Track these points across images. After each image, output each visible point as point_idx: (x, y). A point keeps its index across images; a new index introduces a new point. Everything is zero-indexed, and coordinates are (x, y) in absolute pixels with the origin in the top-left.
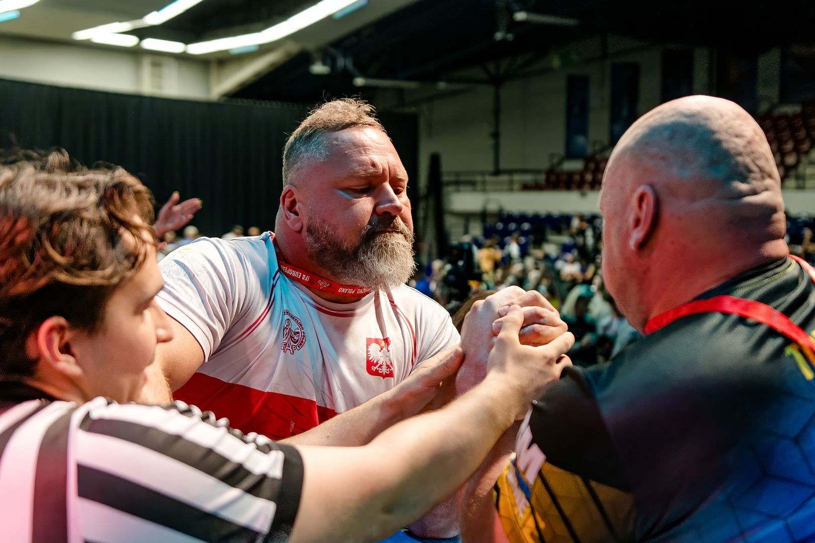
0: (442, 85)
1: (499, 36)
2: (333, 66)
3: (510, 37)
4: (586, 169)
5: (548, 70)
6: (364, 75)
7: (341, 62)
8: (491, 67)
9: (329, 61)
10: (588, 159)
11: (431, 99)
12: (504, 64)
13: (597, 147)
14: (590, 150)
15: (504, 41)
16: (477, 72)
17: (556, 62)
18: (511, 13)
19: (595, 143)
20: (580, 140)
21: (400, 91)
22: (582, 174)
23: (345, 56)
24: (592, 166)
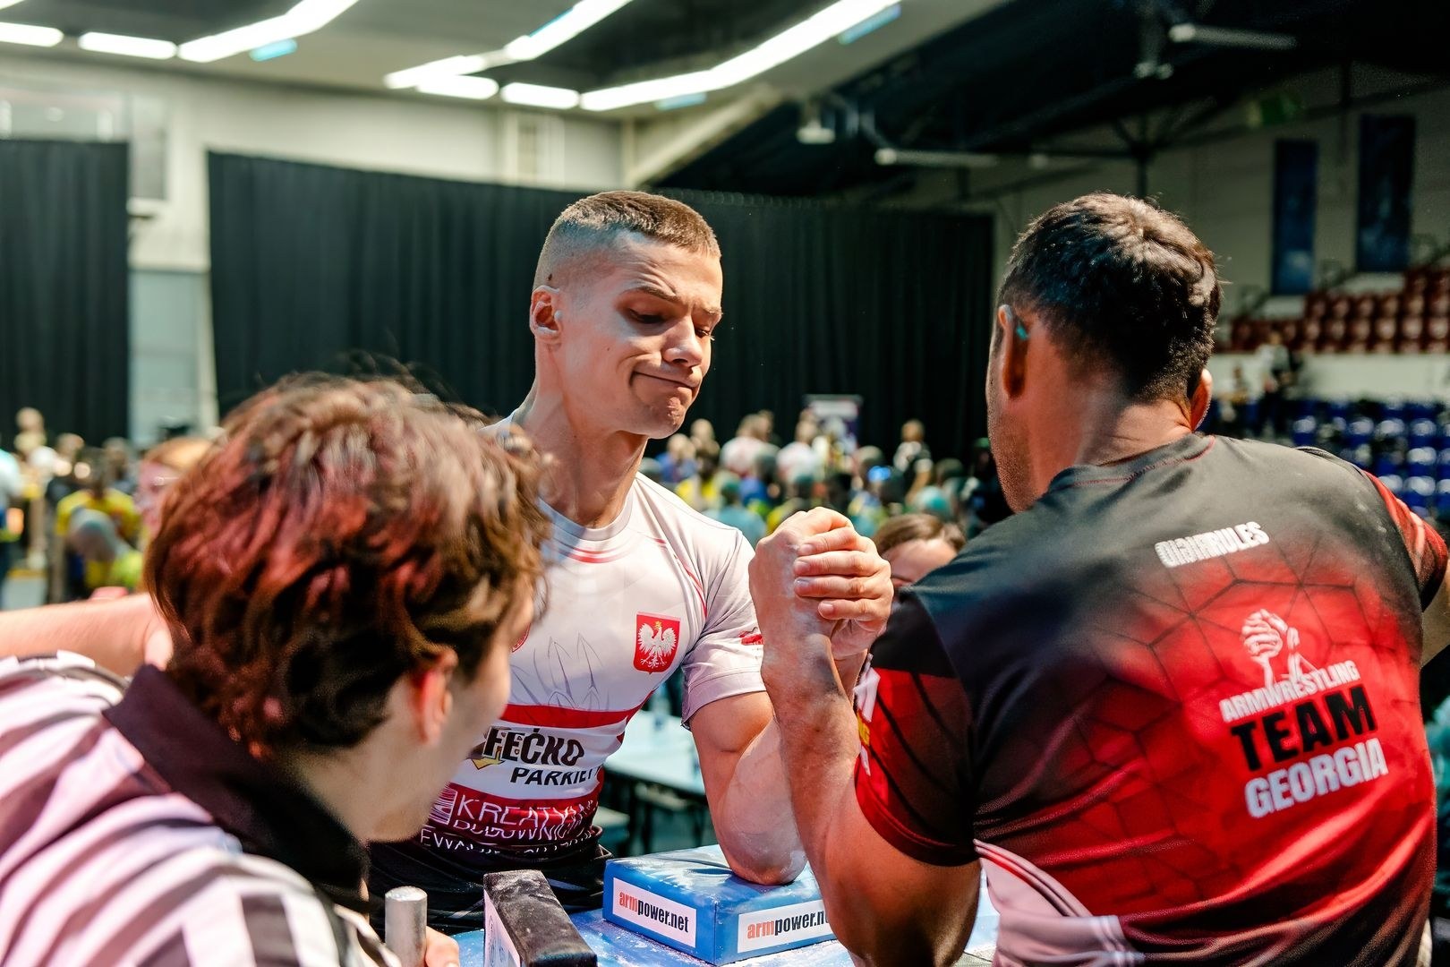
0: (1039, 161)
1: (1144, 69)
2: (839, 128)
3: (1166, 71)
4: (1309, 313)
5: (1239, 131)
6: (897, 143)
7: (853, 122)
8: (1132, 127)
9: (832, 121)
10: (1312, 298)
11: (1019, 187)
12: (1155, 122)
13: (1331, 274)
14: (1316, 281)
15: (1153, 79)
16: (1106, 137)
17: (1253, 116)
18: (1168, 26)
19: (1326, 267)
20: (1299, 261)
21: (962, 173)
22: (1300, 324)
23: (861, 111)
24: (1319, 308)
